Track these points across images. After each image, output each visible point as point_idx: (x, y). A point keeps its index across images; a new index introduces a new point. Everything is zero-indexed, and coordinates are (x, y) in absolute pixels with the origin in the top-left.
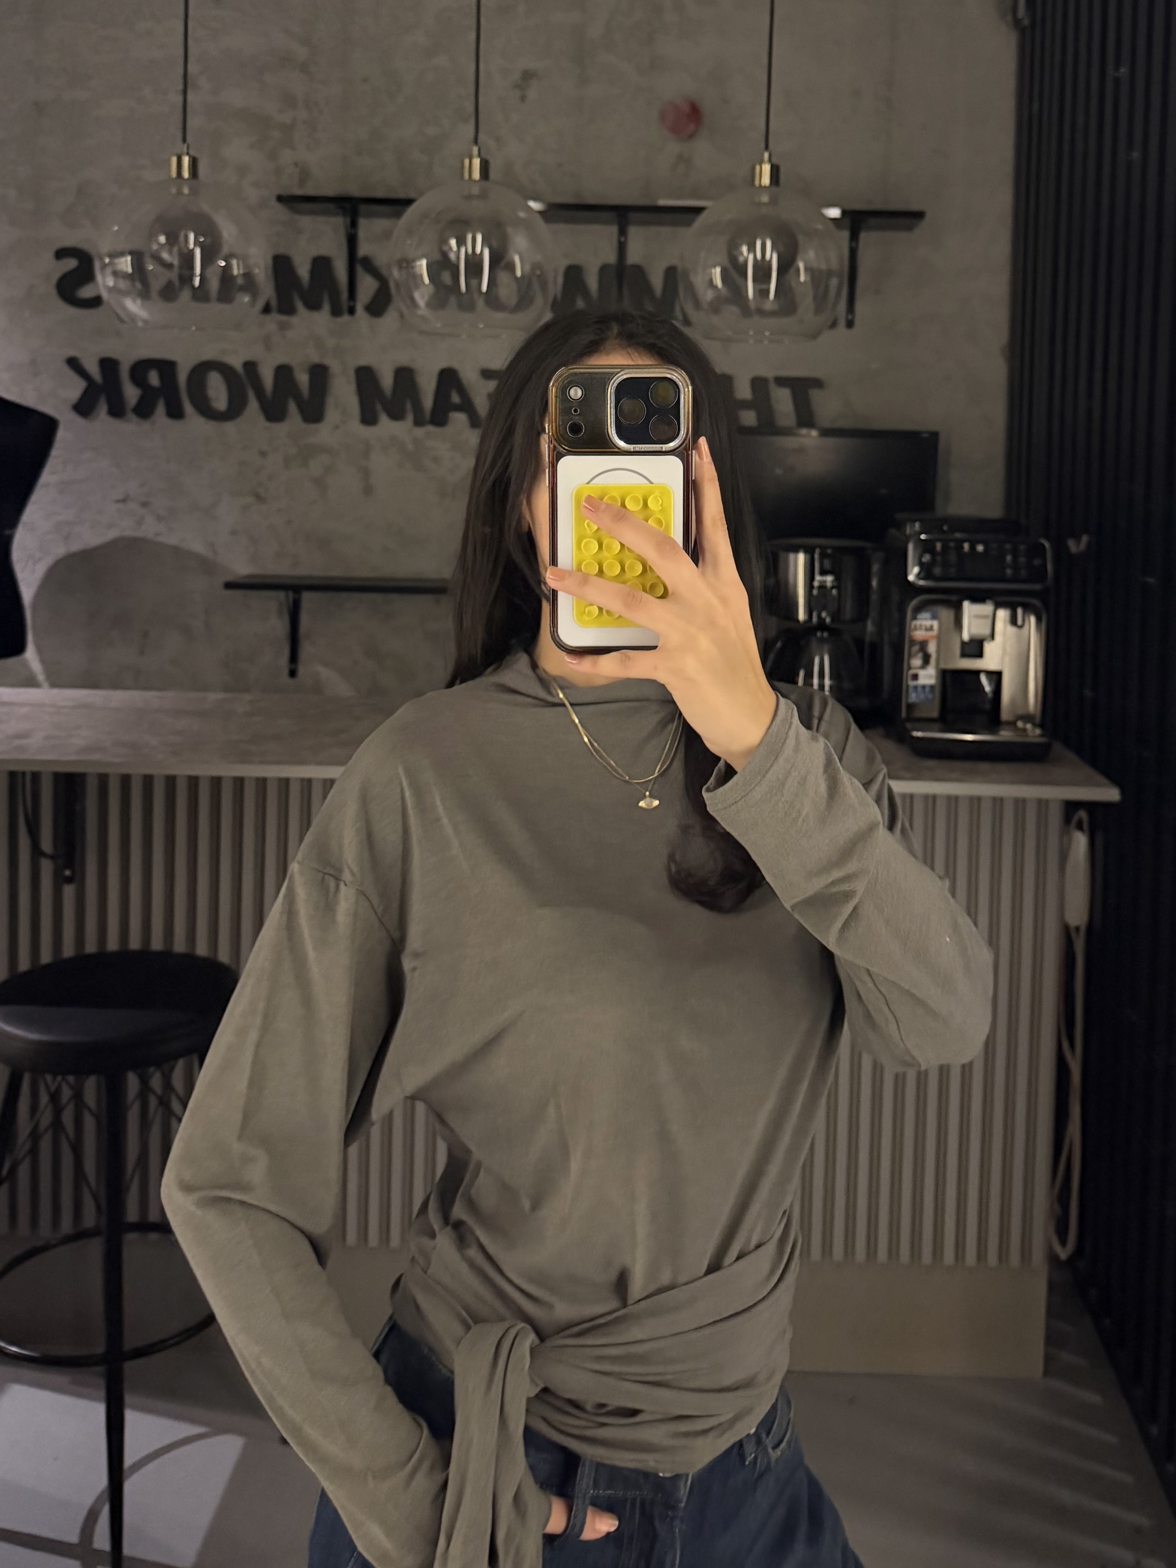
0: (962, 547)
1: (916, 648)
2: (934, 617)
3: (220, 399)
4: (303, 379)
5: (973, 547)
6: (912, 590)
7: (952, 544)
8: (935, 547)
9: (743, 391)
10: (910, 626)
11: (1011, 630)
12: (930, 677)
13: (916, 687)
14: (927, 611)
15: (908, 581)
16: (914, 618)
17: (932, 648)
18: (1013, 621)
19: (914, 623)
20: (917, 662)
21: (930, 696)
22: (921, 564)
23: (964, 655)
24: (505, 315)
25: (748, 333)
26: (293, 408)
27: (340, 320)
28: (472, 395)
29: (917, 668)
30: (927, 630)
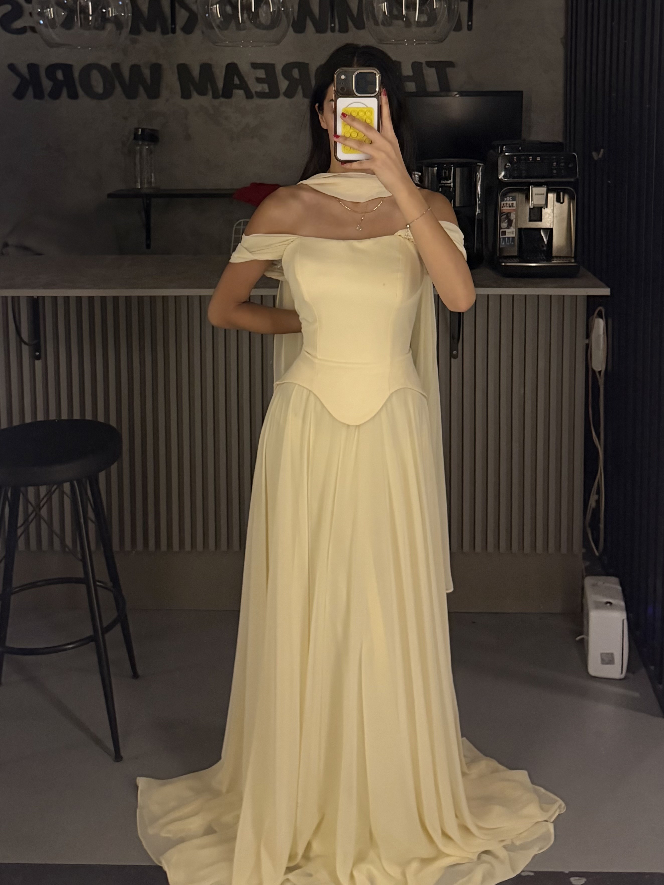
0: (529, 159)
1: (503, 217)
2: (514, 199)
3: (99, 86)
5: (534, 159)
6: (502, 184)
7: (523, 157)
8: (514, 159)
11: (558, 204)
12: (512, 232)
13: (505, 238)
14: (510, 196)
15: (499, 179)
16: (504, 200)
17: (513, 217)
18: (558, 200)
19: (502, 203)
20: (504, 225)
21: (513, 243)
22: (506, 170)
23: (530, 220)
24: (264, 32)
25: (404, 40)
26: (141, 90)
27: (167, 36)
28: (246, 79)
29: (504, 229)
30: (510, 207)
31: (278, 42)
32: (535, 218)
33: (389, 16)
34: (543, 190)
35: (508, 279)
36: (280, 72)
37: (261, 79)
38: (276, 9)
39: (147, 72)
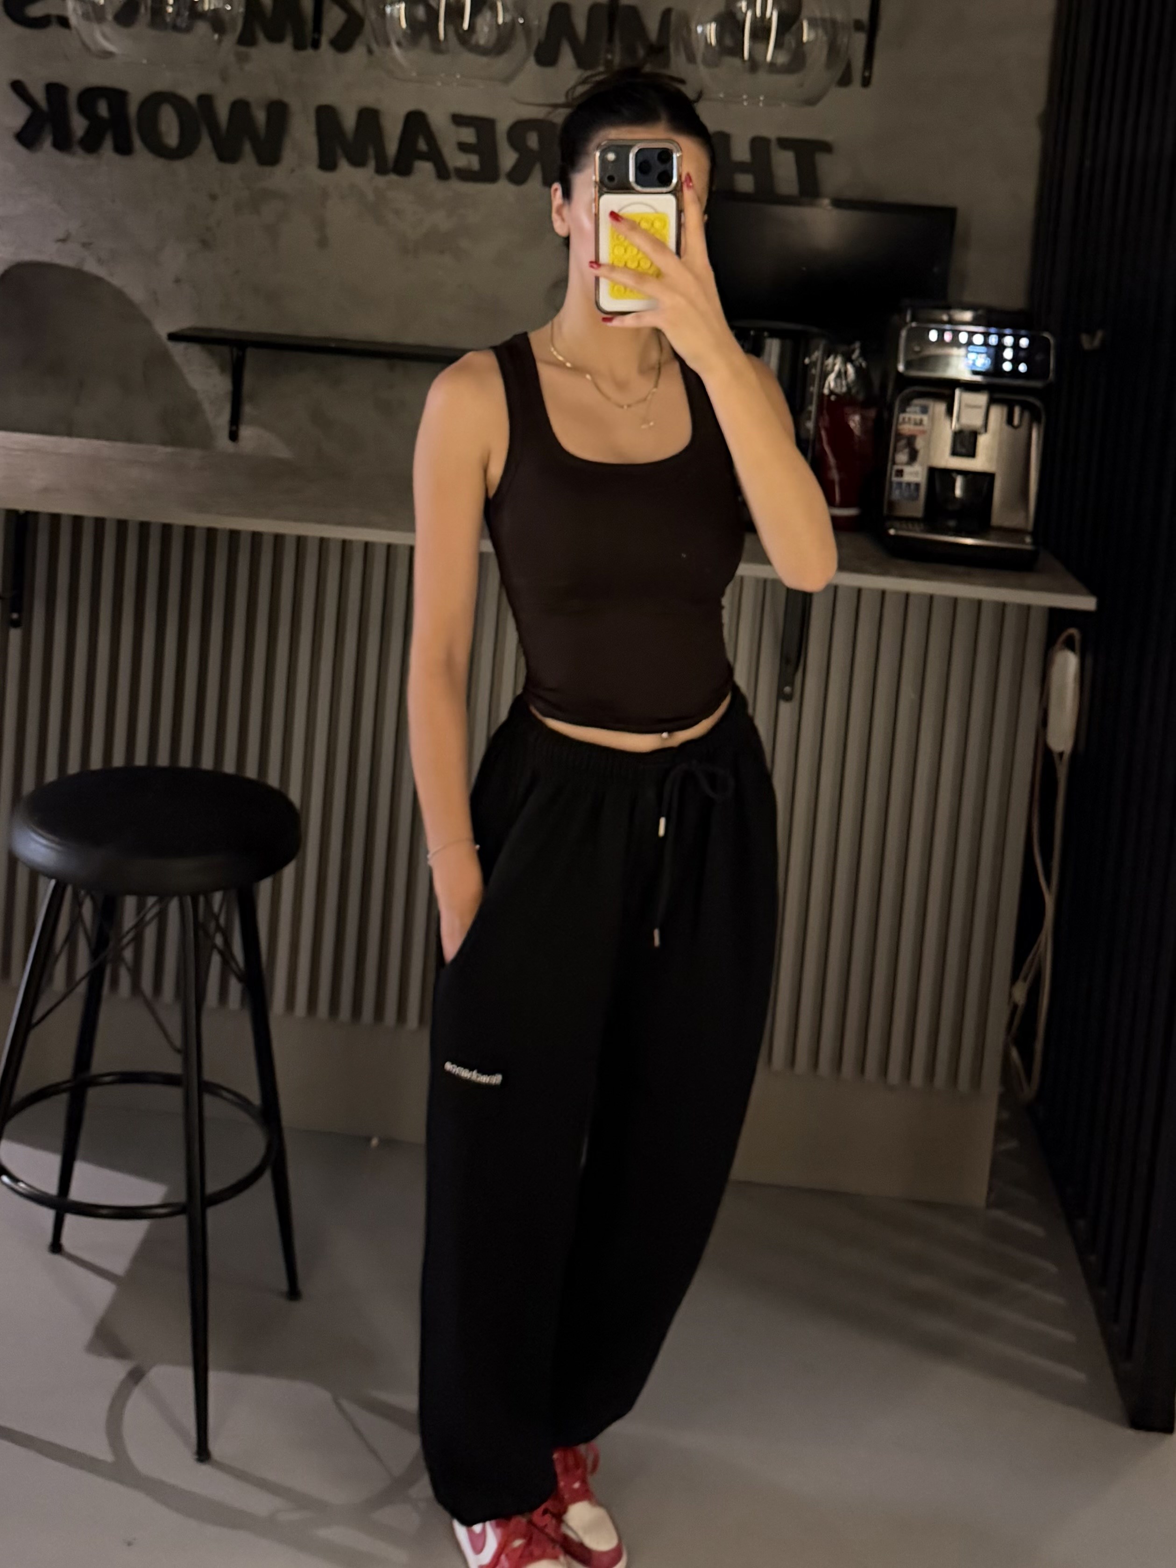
1: (903, 442)
2: (925, 410)
3: (170, 132)
6: (903, 381)
9: (741, 152)
10: (898, 416)
11: (1006, 429)
12: (917, 473)
13: (900, 484)
14: (917, 405)
15: (897, 371)
16: (903, 411)
17: (919, 444)
18: (1010, 419)
19: (902, 416)
20: (902, 457)
21: (916, 493)
23: (955, 453)
24: (484, 60)
25: (741, 96)
26: (247, 147)
27: (303, 54)
28: (440, 142)
29: (902, 464)
30: (916, 424)
31: (507, 80)
32: (963, 451)
33: (717, 49)
34: (982, 399)
35: (901, 562)
36: (505, 136)
37: (470, 145)
38: (509, 18)
39: (260, 116)
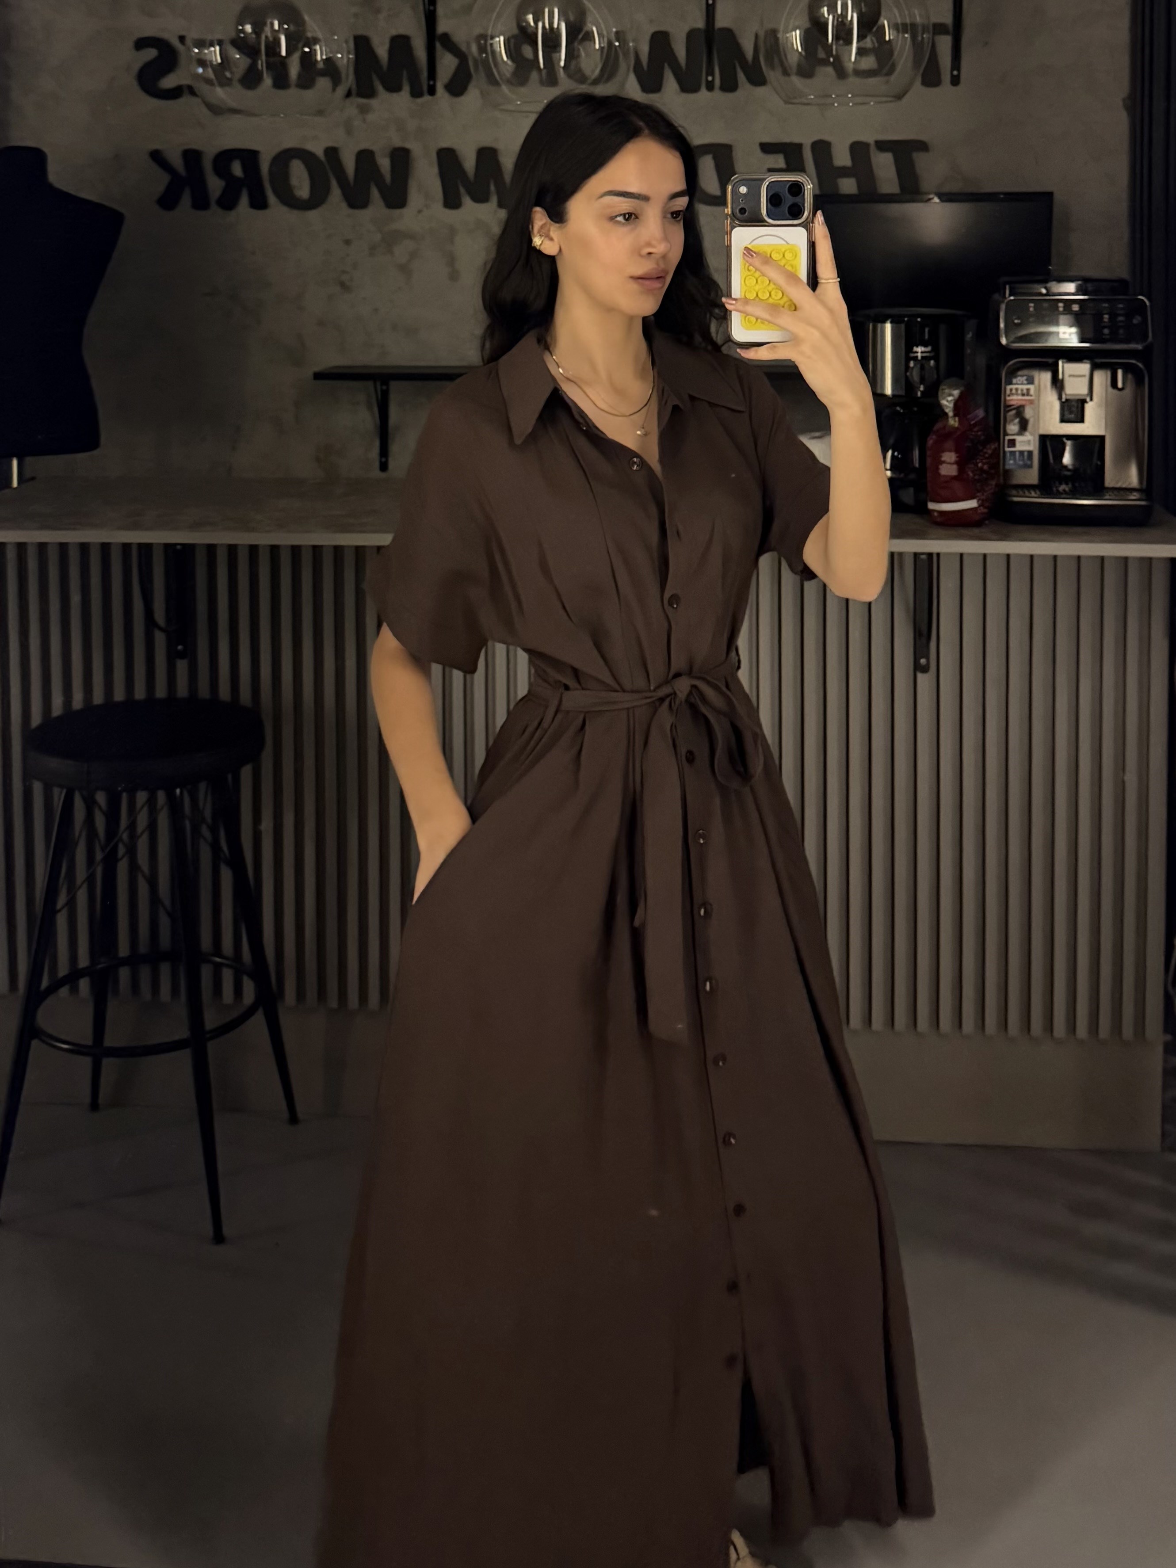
0: (1058, 307)
1: (1012, 413)
2: (1031, 381)
3: (301, 186)
4: (384, 164)
5: (1068, 307)
6: (1008, 353)
7: (1046, 305)
9: (842, 158)
10: (1005, 389)
11: (1110, 392)
12: (1029, 442)
13: (1014, 452)
14: (1022, 376)
15: (1001, 345)
16: (1011, 383)
17: (1028, 413)
18: (1114, 383)
19: (1009, 387)
20: (1013, 427)
21: (1030, 461)
23: (1063, 421)
25: (830, 97)
26: (375, 193)
27: (420, 100)
29: (1014, 435)
30: (1023, 395)
32: (1072, 417)
33: (804, 56)
34: (1084, 367)
38: (605, 42)
